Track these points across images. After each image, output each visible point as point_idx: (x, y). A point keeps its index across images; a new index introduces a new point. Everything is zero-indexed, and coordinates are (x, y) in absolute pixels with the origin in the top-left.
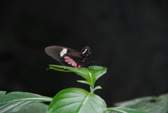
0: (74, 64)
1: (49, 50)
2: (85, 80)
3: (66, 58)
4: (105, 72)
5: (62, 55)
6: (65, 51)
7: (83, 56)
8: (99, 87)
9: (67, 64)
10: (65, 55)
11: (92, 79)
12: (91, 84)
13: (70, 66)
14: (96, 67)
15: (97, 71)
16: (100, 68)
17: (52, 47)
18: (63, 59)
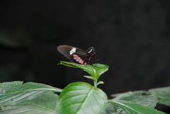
0: (81, 61)
1: (61, 49)
2: (90, 75)
3: (74, 56)
4: (107, 69)
5: (71, 53)
6: (74, 50)
7: (89, 55)
8: (102, 82)
9: (75, 61)
10: (74, 53)
11: (96, 75)
12: (95, 79)
13: (78, 63)
14: (99, 65)
15: (101, 68)
16: (103, 65)
17: (64, 46)
18: (72, 56)
